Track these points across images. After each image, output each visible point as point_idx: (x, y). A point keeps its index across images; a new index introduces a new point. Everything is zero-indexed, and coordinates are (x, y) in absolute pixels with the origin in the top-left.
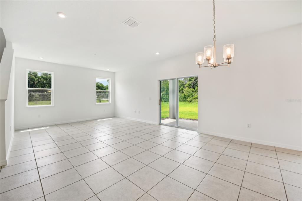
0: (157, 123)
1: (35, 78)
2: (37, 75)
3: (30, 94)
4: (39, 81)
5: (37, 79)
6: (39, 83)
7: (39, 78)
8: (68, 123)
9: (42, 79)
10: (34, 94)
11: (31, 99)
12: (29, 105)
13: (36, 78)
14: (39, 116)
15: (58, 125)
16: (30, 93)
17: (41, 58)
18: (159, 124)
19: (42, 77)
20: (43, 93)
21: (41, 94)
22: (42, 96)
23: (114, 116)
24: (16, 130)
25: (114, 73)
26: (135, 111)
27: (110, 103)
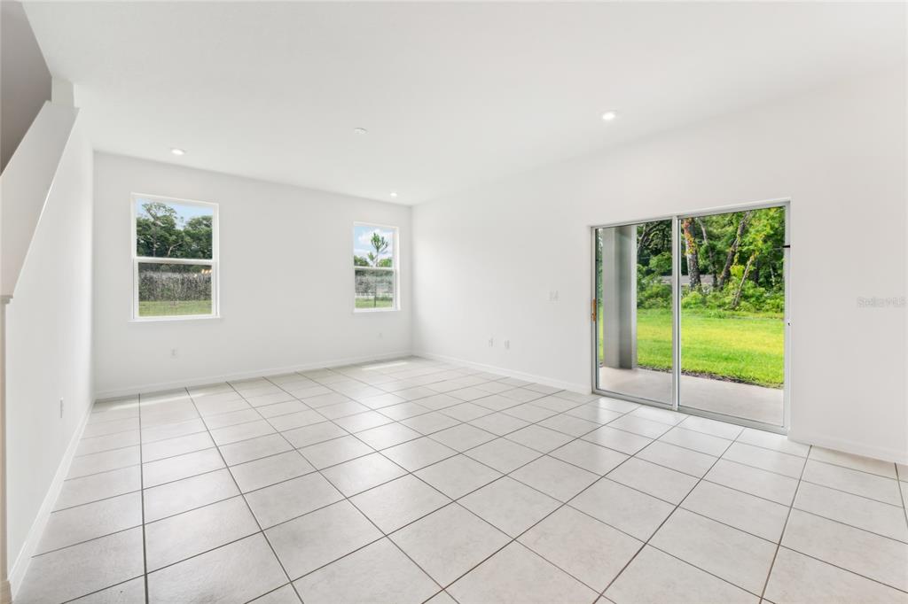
0: (586, 388)
1: (168, 235)
2: (173, 225)
3: (145, 278)
4: (180, 246)
5: (174, 237)
6: (178, 250)
7: (178, 234)
8: (265, 375)
9: (188, 239)
10: (155, 275)
11: (149, 292)
12: (141, 314)
13: (171, 235)
14: (173, 354)
15: (236, 382)
16: (143, 276)
17: (178, 152)
18: (593, 392)
19: (187, 233)
20: (185, 276)
21: (178, 276)
22: (183, 284)
23: (412, 355)
24: (100, 402)
25: (410, 208)
26: (491, 341)
27: (399, 308)
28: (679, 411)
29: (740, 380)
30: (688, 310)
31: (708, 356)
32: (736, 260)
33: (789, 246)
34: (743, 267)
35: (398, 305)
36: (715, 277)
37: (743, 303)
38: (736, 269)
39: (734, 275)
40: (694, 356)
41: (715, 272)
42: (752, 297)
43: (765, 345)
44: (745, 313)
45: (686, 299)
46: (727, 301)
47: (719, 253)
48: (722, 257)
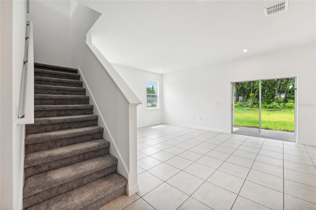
18: (232, 133)
23: (162, 123)
25: (162, 75)
26: (194, 118)
27: (159, 108)
28: (261, 137)
29: (267, 129)
30: (237, 108)
31: (253, 122)
32: (251, 92)
33: (296, 89)
34: (254, 94)
35: (158, 106)
36: (243, 97)
37: (255, 106)
38: (251, 94)
39: (251, 97)
40: (248, 122)
41: (243, 96)
42: (257, 103)
43: (266, 118)
44: (255, 109)
45: (236, 105)
46: (249, 105)
47: (245, 89)
48: (246, 91)
